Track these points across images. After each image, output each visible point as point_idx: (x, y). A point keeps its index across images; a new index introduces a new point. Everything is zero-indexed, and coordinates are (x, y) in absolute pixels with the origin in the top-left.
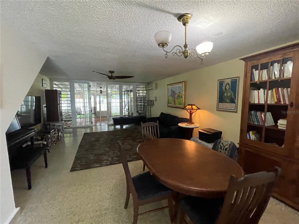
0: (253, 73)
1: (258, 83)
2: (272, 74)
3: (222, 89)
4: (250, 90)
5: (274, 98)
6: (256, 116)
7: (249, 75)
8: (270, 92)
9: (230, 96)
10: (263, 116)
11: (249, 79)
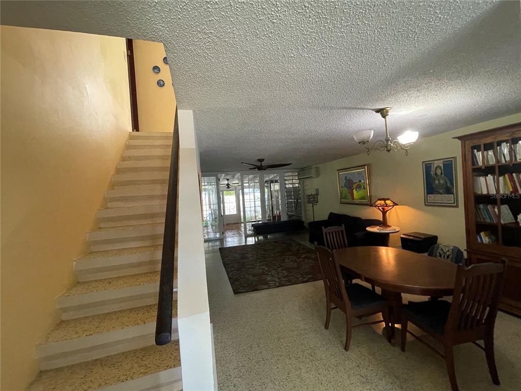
0: (475, 155)
1: (483, 168)
2: (501, 156)
3: (431, 175)
4: (473, 176)
5: (508, 188)
6: (487, 210)
7: (469, 157)
8: (501, 179)
9: (443, 184)
10: (496, 210)
11: (470, 163)
